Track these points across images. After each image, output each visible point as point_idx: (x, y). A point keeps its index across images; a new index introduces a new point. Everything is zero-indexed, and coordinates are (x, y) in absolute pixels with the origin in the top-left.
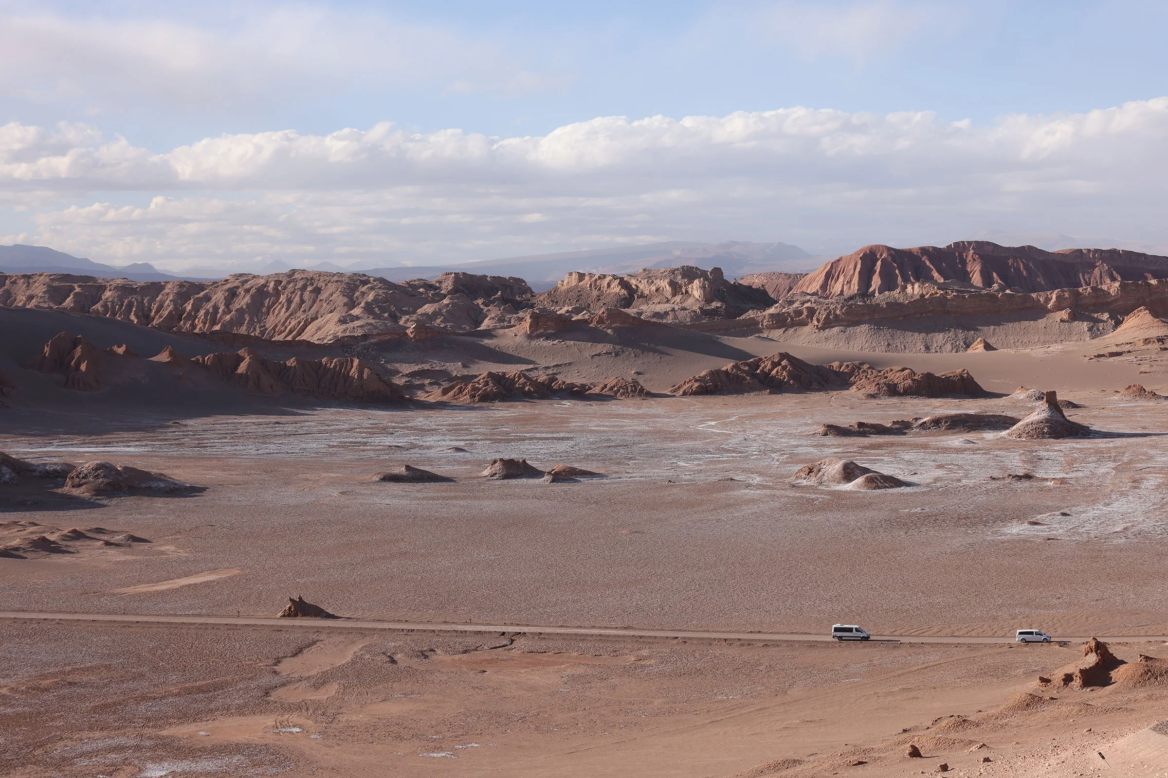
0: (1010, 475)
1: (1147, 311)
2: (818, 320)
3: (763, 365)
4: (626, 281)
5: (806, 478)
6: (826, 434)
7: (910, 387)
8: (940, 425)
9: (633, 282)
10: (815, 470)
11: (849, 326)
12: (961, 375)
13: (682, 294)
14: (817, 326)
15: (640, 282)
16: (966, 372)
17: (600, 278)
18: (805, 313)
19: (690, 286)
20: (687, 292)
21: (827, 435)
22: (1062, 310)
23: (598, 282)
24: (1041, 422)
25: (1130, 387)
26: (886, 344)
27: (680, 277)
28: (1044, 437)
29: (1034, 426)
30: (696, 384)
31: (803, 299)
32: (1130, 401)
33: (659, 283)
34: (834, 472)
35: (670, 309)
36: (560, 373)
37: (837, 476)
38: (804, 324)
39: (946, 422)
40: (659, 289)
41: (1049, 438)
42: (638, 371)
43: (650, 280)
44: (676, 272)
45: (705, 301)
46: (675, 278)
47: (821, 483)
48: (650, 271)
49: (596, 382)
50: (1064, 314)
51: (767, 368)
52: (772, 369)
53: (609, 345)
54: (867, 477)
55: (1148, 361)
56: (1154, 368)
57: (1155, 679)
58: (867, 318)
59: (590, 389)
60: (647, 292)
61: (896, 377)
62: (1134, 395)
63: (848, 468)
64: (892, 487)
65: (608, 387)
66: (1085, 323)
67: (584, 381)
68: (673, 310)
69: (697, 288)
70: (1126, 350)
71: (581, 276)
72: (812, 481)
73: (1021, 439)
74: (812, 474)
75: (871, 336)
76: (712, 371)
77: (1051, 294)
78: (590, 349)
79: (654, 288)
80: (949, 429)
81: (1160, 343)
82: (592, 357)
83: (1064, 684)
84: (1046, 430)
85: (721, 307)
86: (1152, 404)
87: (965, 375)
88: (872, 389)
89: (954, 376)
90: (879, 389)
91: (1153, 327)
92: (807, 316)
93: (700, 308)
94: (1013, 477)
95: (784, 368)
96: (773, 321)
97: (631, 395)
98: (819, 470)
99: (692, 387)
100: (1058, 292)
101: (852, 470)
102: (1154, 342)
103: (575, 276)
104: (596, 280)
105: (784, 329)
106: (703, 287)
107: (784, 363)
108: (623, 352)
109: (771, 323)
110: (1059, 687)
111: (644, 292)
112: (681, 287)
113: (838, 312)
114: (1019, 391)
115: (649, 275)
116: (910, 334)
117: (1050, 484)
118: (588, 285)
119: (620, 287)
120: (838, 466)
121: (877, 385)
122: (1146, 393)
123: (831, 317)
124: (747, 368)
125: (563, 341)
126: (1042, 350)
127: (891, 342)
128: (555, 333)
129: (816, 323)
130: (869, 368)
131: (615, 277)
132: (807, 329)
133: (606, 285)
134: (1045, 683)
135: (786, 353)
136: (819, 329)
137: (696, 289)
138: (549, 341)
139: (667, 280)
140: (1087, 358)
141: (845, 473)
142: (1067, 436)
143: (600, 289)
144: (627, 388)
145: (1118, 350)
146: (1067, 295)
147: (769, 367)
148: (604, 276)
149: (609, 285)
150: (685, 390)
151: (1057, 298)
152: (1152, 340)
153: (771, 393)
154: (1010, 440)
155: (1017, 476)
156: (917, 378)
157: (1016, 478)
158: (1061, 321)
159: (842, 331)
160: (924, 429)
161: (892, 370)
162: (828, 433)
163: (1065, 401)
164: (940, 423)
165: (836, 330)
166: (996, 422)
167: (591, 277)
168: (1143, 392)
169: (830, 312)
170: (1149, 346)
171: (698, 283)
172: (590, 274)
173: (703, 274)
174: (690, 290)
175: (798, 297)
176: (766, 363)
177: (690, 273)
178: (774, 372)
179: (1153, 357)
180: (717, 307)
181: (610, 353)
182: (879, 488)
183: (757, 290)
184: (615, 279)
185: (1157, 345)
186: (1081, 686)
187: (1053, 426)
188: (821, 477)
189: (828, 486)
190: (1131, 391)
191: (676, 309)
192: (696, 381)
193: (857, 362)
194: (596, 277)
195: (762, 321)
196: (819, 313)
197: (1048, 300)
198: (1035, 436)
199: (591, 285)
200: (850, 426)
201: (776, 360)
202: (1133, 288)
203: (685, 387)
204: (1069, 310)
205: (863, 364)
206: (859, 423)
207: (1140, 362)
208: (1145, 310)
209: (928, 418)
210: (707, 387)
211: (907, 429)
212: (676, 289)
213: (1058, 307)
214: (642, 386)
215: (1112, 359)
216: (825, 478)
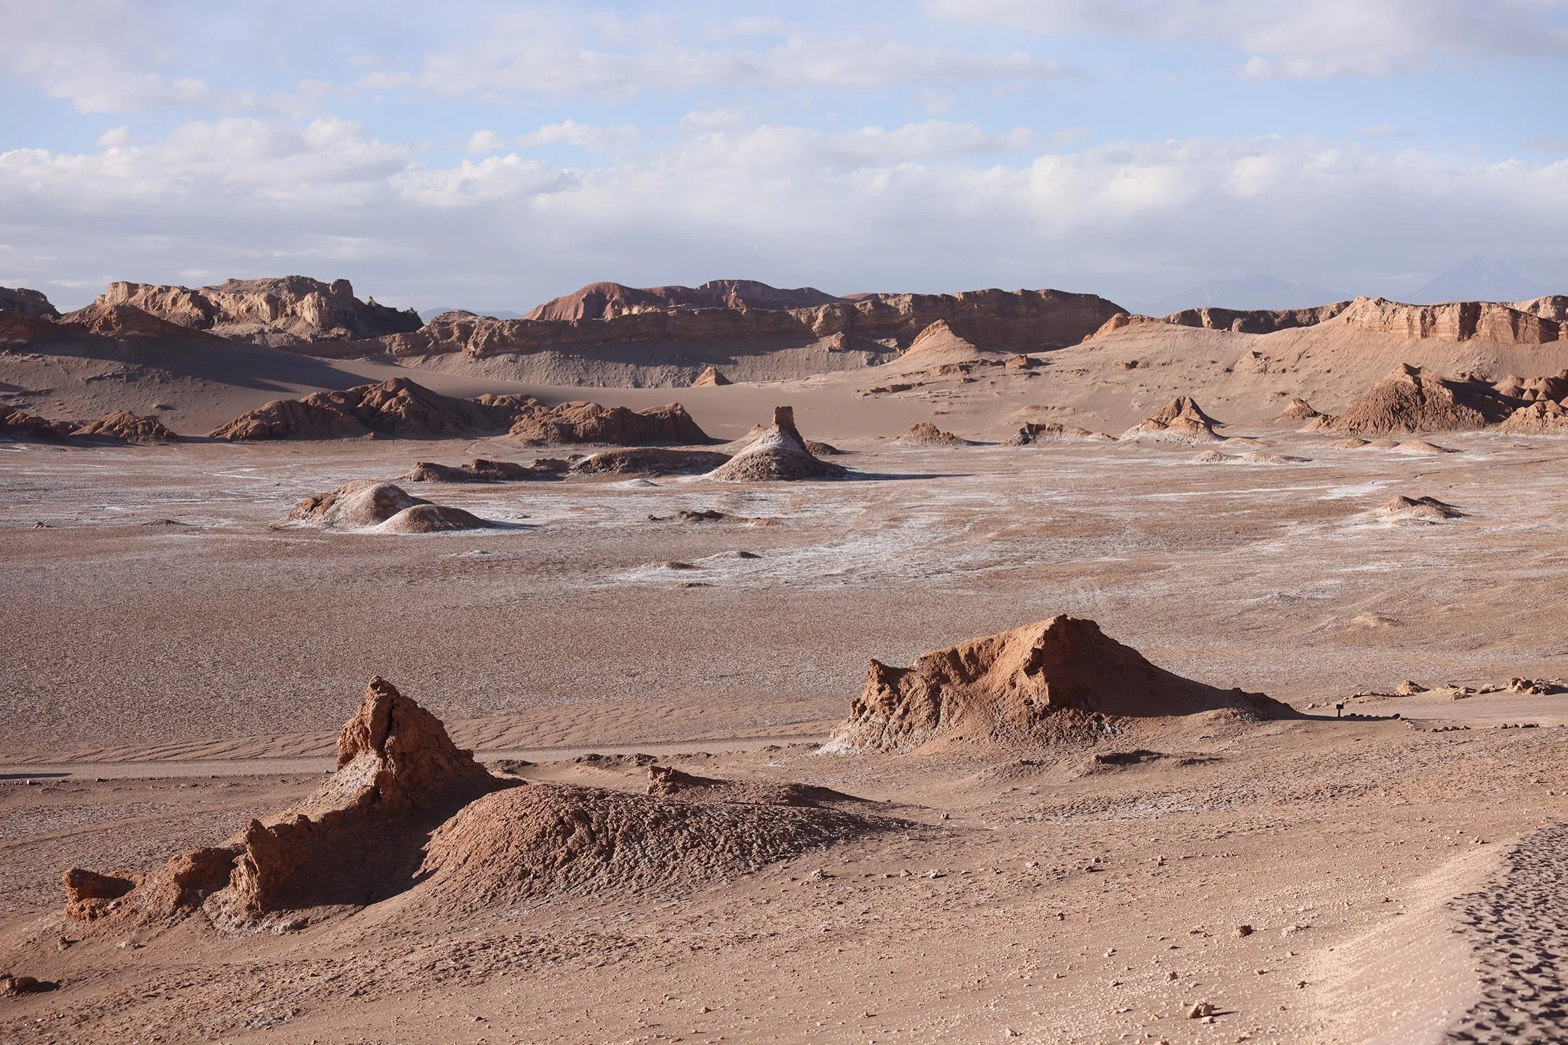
0: (683, 513)
1: (947, 327)
2: (476, 345)
3: (368, 397)
4: (202, 296)
5: (307, 516)
6: (420, 479)
7: (594, 429)
8: (612, 465)
9: (213, 298)
10: (325, 502)
11: (518, 354)
12: (672, 412)
13: (287, 315)
14: (474, 352)
15: (223, 297)
16: (679, 407)
17: (160, 291)
18: (456, 333)
19: (299, 304)
20: (294, 313)
21: (423, 480)
22: (832, 335)
23: (158, 298)
24: (767, 455)
25: (917, 427)
26: (577, 380)
27: (286, 292)
28: (769, 478)
29: (756, 461)
30: (255, 423)
31: (462, 319)
32: (917, 447)
33: (252, 299)
34: (357, 504)
35: (256, 331)
36: (30, 405)
37: (362, 511)
38: (453, 349)
39: (622, 461)
40: (251, 308)
41: (778, 479)
42: (164, 403)
43: (239, 295)
44: (280, 285)
45: (323, 326)
46: (278, 293)
47: (331, 525)
48: (239, 282)
49: (89, 419)
50: (834, 341)
51: (375, 401)
52: (383, 403)
53: (118, 363)
54: (415, 511)
55: (946, 398)
56: (955, 407)
57: (599, 854)
58: (549, 342)
59: (76, 428)
60: (233, 313)
61: (574, 414)
62: (924, 438)
63: (386, 497)
64: (459, 528)
65: (105, 425)
66: (864, 354)
67: (68, 418)
68: (261, 332)
69: (309, 306)
70: (915, 382)
71: (132, 288)
72: (317, 520)
73: (734, 481)
74: (319, 509)
75: (554, 368)
76: (281, 402)
77: (816, 311)
78: (83, 368)
79: (243, 307)
80: (627, 472)
81: (964, 372)
82: (89, 381)
83: (179, 903)
84: (773, 467)
85: (345, 335)
86: (948, 449)
87: (679, 412)
88: (535, 433)
89: (661, 414)
90: (546, 433)
91: (954, 349)
92: (459, 339)
93: (312, 336)
94: (688, 516)
95: (401, 401)
96: (406, 345)
97: (141, 438)
98: (333, 502)
99: (247, 426)
100: (826, 309)
101: (392, 501)
102: (955, 370)
103: (122, 289)
104: (155, 294)
105: (423, 357)
106: (319, 306)
107: (401, 393)
108: (142, 375)
109: (404, 347)
110: (151, 918)
111: (230, 313)
112: (284, 306)
113: (506, 333)
114: (756, 431)
115: (237, 288)
116: (611, 365)
117: (750, 525)
118: (143, 302)
119: (191, 304)
120: (366, 494)
121: (543, 425)
122: (941, 436)
123: (495, 339)
124: (342, 401)
125: (40, 356)
126: (797, 383)
127: (583, 377)
128: (27, 345)
129: (472, 348)
130: (535, 404)
131: (184, 290)
132: (458, 357)
133: (170, 302)
134: (94, 901)
135: (407, 379)
136: (477, 357)
137: (307, 310)
138: (16, 356)
139: (264, 295)
140: (861, 394)
141: (377, 506)
142: (808, 476)
143: (160, 308)
144: (137, 427)
145: (906, 381)
146: (838, 313)
147: (377, 399)
148: (168, 289)
149: (174, 302)
150: (235, 432)
151: (824, 317)
152: (952, 368)
153: (375, 438)
154: (717, 483)
155: (694, 514)
156: (604, 415)
157: (694, 518)
158: (831, 350)
159: (511, 361)
160: (587, 472)
161: (569, 406)
162: (425, 477)
163: (821, 444)
164: (613, 462)
165: (501, 359)
166: (704, 463)
167: (148, 289)
168: (936, 433)
169: (494, 331)
170: (948, 376)
171: (311, 299)
172: (146, 285)
173: (322, 288)
174: (298, 310)
175: (455, 317)
176: (374, 394)
177: (300, 286)
178: (385, 407)
179: (953, 391)
180: (339, 336)
181: (120, 376)
182: (438, 529)
183: (405, 314)
184: (184, 293)
185: (960, 375)
186: (250, 907)
187: (785, 460)
188: (333, 514)
189: (342, 529)
190: (918, 433)
191: (266, 330)
192: (254, 417)
193: (518, 395)
194: (155, 289)
195: (390, 344)
196: (477, 334)
197: (812, 319)
198: (756, 477)
199: (146, 301)
200: (464, 466)
201: (390, 390)
202: (929, 303)
203: (235, 428)
204: (841, 335)
205: (528, 397)
206: (479, 460)
207: (936, 399)
208: (943, 324)
209: (594, 455)
210: (271, 428)
211: (559, 471)
212: (277, 308)
213: (827, 331)
214: (161, 425)
215: (896, 395)
216: (341, 515)
